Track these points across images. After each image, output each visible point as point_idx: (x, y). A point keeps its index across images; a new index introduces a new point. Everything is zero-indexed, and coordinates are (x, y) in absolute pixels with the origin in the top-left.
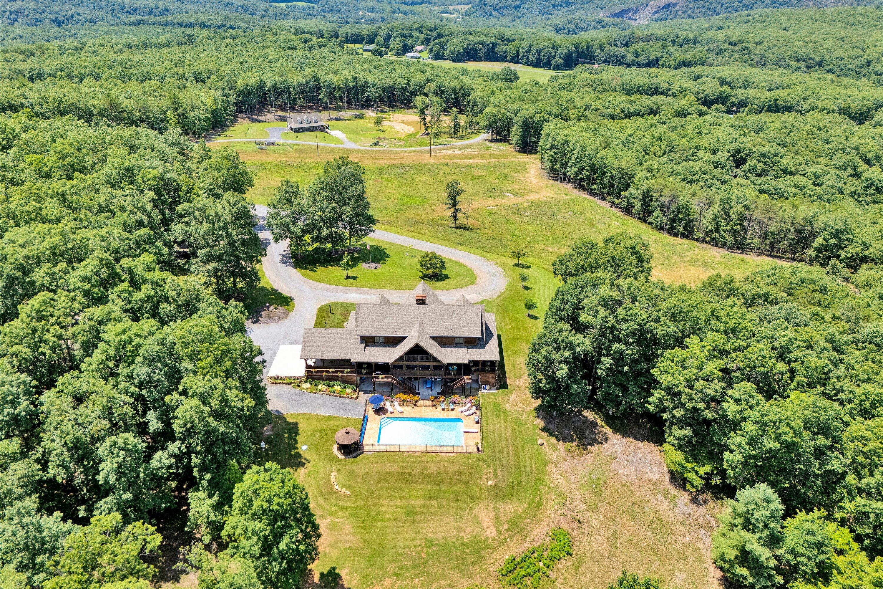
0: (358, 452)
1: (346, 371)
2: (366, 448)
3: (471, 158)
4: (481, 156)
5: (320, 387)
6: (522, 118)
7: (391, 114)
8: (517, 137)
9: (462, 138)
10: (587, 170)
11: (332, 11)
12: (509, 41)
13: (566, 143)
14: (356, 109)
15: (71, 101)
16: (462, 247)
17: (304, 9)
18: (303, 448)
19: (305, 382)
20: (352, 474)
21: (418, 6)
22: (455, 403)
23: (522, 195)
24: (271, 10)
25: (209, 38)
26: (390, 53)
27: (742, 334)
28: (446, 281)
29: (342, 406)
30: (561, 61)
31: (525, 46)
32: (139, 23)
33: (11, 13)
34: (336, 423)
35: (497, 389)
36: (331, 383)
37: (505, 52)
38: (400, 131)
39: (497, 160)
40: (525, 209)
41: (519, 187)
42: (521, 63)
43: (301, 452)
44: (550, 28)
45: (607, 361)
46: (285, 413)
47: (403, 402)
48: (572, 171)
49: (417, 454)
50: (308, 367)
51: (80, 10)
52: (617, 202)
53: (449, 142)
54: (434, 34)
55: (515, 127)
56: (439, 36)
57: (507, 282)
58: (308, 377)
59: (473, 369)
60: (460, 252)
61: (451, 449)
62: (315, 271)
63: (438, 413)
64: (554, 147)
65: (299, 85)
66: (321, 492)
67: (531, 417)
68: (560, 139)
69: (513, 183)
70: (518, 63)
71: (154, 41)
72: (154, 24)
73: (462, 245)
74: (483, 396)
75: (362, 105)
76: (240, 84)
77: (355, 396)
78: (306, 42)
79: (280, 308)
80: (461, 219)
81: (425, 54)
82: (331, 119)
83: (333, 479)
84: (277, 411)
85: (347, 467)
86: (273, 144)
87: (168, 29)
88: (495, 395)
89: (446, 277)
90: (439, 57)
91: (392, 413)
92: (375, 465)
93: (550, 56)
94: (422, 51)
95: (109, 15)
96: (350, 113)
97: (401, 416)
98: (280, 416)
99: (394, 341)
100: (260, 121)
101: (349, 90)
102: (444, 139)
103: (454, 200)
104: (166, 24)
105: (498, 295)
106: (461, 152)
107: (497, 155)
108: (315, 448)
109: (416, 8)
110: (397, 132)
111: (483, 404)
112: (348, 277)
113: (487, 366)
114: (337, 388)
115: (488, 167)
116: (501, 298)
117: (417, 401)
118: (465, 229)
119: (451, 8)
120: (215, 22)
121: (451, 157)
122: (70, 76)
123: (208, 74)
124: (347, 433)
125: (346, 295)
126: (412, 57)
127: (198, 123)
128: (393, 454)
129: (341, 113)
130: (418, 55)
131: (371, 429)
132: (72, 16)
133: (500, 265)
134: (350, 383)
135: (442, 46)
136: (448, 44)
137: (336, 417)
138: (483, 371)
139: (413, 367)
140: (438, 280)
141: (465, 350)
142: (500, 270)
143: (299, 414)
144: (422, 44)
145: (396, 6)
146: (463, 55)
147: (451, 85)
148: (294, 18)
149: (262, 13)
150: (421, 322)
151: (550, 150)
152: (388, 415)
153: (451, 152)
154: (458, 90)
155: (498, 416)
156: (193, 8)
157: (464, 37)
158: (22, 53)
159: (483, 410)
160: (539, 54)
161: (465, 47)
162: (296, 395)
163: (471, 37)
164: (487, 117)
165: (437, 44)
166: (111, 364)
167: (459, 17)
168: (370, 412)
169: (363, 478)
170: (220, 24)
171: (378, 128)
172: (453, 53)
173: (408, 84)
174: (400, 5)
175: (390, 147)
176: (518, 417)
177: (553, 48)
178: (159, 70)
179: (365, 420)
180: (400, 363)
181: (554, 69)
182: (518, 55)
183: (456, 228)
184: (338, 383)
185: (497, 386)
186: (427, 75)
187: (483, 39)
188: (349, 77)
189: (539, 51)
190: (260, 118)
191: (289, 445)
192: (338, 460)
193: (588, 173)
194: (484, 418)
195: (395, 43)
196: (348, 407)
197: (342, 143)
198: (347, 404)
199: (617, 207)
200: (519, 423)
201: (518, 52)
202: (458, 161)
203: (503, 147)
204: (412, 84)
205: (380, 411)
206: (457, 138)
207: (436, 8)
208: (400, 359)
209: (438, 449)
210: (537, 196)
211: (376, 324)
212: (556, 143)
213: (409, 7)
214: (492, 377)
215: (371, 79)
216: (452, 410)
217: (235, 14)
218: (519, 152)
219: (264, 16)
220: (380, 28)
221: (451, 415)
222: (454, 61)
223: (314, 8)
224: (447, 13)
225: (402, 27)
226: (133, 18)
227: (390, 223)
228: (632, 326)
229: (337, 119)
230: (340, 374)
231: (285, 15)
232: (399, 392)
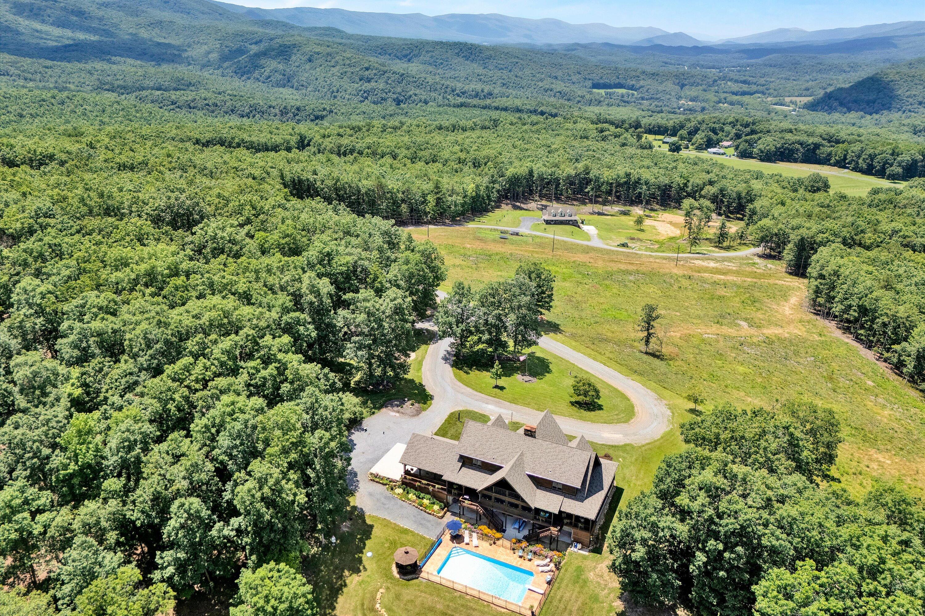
0: (414, 576)
1: (437, 486)
2: (422, 575)
3: (724, 274)
4: (737, 273)
5: (410, 496)
6: (799, 237)
7: (660, 213)
8: (791, 257)
9: (728, 248)
10: (855, 311)
11: (651, 98)
12: (838, 142)
13: (836, 274)
14: (625, 205)
15: (346, 180)
16: (638, 378)
17: (623, 96)
18: (368, 554)
19: (399, 487)
20: (398, 597)
21: (748, 96)
22: (535, 553)
23: (759, 327)
24: (588, 96)
25: (512, 124)
26: (691, 147)
27: (883, 576)
28: (598, 412)
29: (422, 522)
30: (900, 170)
31: (855, 149)
32: (462, 105)
33: (365, 92)
34: (409, 537)
35: (589, 551)
36: (422, 495)
37: (830, 154)
38: (663, 232)
39: (755, 280)
40: (753, 344)
41: (761, 317)
42: (848, 168)
43: (364, 559)
44: (906, 128)
45: (701, 558)
46: (367, 514)
47: (483, 536)
48: (837, 308)
49: (468, 597)
50: (407, 472)
51: (417, 92)
52: (886, 355)
53: (710, 251)
54: (748, 129)
55: (790, 246)
56: (753, 132)
57: (668, 429)
58: (403, 483)
59: (566, 521)
60: (632, 383)
61: (503, 604)
62: (467, 373)
63: (513, 559)
64: (822, 277)
65: (569, 177)
66: (363, 605)
67: (612, 595)
68: (830, 268)
69: (758, 309)
70: (844, 167)
71: (462, 123)
72: (475, 106)
73: (641, 374)
74: (571, 554)
75: (632, 201)
76: (510, 172)
77: (440, 515)
78: (602, 131)
79: (416, 405)
80: (653, 346)
81: (731, 151)
82: (593, 213)
83: (379, 596)
84: (362, 509)
85: (397, 588)
86: (517, 234)
87: (485, 112)
88: (584, 558)
89: (600, 408)
90: (744, 155)
91: (468, 544)
92: (423, 595)
93: (886, 164)
94: (729, 146)
95: (441, 97)
96: (617, 208)
97: (474, 550)
98: (362, 515)
99: (491, 469)
100: (521, 209)
101: (619, 185)
102: (705, 248)
103: (649, 324)
104: (484, 108)
105: (647, 442)
106: (717, 265)
107: (760, 274)
108: (379, 557)
109: (746, 99)
110: (658, 234)
111: (566, 563)
112: (496, 387)
113: (580, 522)
114: (426, 502)
115: (739, 287)
116: (650, 446)
117: (498, 539)
118: (658, 357)
119: (787, 99)
120: (528, 107)
121: (700, 270)
122: (374, 154)
123: (486, 160)
124: (407, 553)
125: (484, 405)
126: (714, 153)
127: (453, 207)
128: (445, 589)
129: (605, 208)
130: (722, 151)
131: (438, 555)
132: (410, 96)
133: (671, 407)
134: (440, 500)
135: (751, 144)
136: (759, 142)
137: (412, 532)
138: (576, 526)
139: (502, 502)
140: (589, 410)
141: (561, 498)
142: (669, 413)
143: (379, 519)
144: (731, 139)
145: (723, 96)
146: (774, 155)
147: (735, 189)
148: (608, 105)
149: (578, 99)
150: (522, 455)
151: (816, 279)
152: (463, 545)
153: (705, 264)
154: (743, 195)
155: (575, 582)
156: (514, 93)
157: (780, 136)
158: (353, 128)
159: (562, 571)
160: (872, 160)
161: (778, 146)
162: (386, 497)
163: (788, 136)
164: (762, 229)
165: (746, 141)
166: (213, 430)
167: (794, 110)
168: (447, 537)
169: (405, 605)
170: (532, 109)
171: (637, 227)
172: (762, 152)
173: (685, 185)
174: (728, 95)
175: (640, 249)
176: (597, 590)
177: (892, 154)
178: (445, 154)
179: (437, 544)
180: (489, 493)
181: (888, 179)
182: (845, 158)
183: (647, 353)
184: (429, 496)
185: (591, 548)
186: (712, 176)
187: (803, 138)
188: (622, 173)
189: (872, 157)
190: (522, 205)
191: (358, 546)
192: (392, 578)
193: (856, 314)
194: (558, 580)
195: (699, 138)
196: (429, 525)
197: (589, 240)
198: (429, 521)
199: (885, 361)
200: (595, 598)
201: (845, 156)
202: (706, 275)
203: (771, 264)
204: (690, 184)
205: (457, 538)
206: (722, 248)
207: (769, 99)
208: (488, 489)
209: (490, 599)
210: (778, 331)
211: (477, 445)
212: (824, 272)
213: (738, 97)
214: (585, 536)
215: (646, 175)
216: (530, 560)
217: (552, 99)
218: (790, 274)
219: (579, 102)
220: (689, 120)
221: (526, 565)
222: (762, 160)
223: (633, 95)
224: (781, 105)
225: (714, 120)
226: (460, 100)
227: (573, 336)
228: (732, 524)
229: (599, 214)
230: (431, 488)
231: (600, 102)
232: (484, 524)
